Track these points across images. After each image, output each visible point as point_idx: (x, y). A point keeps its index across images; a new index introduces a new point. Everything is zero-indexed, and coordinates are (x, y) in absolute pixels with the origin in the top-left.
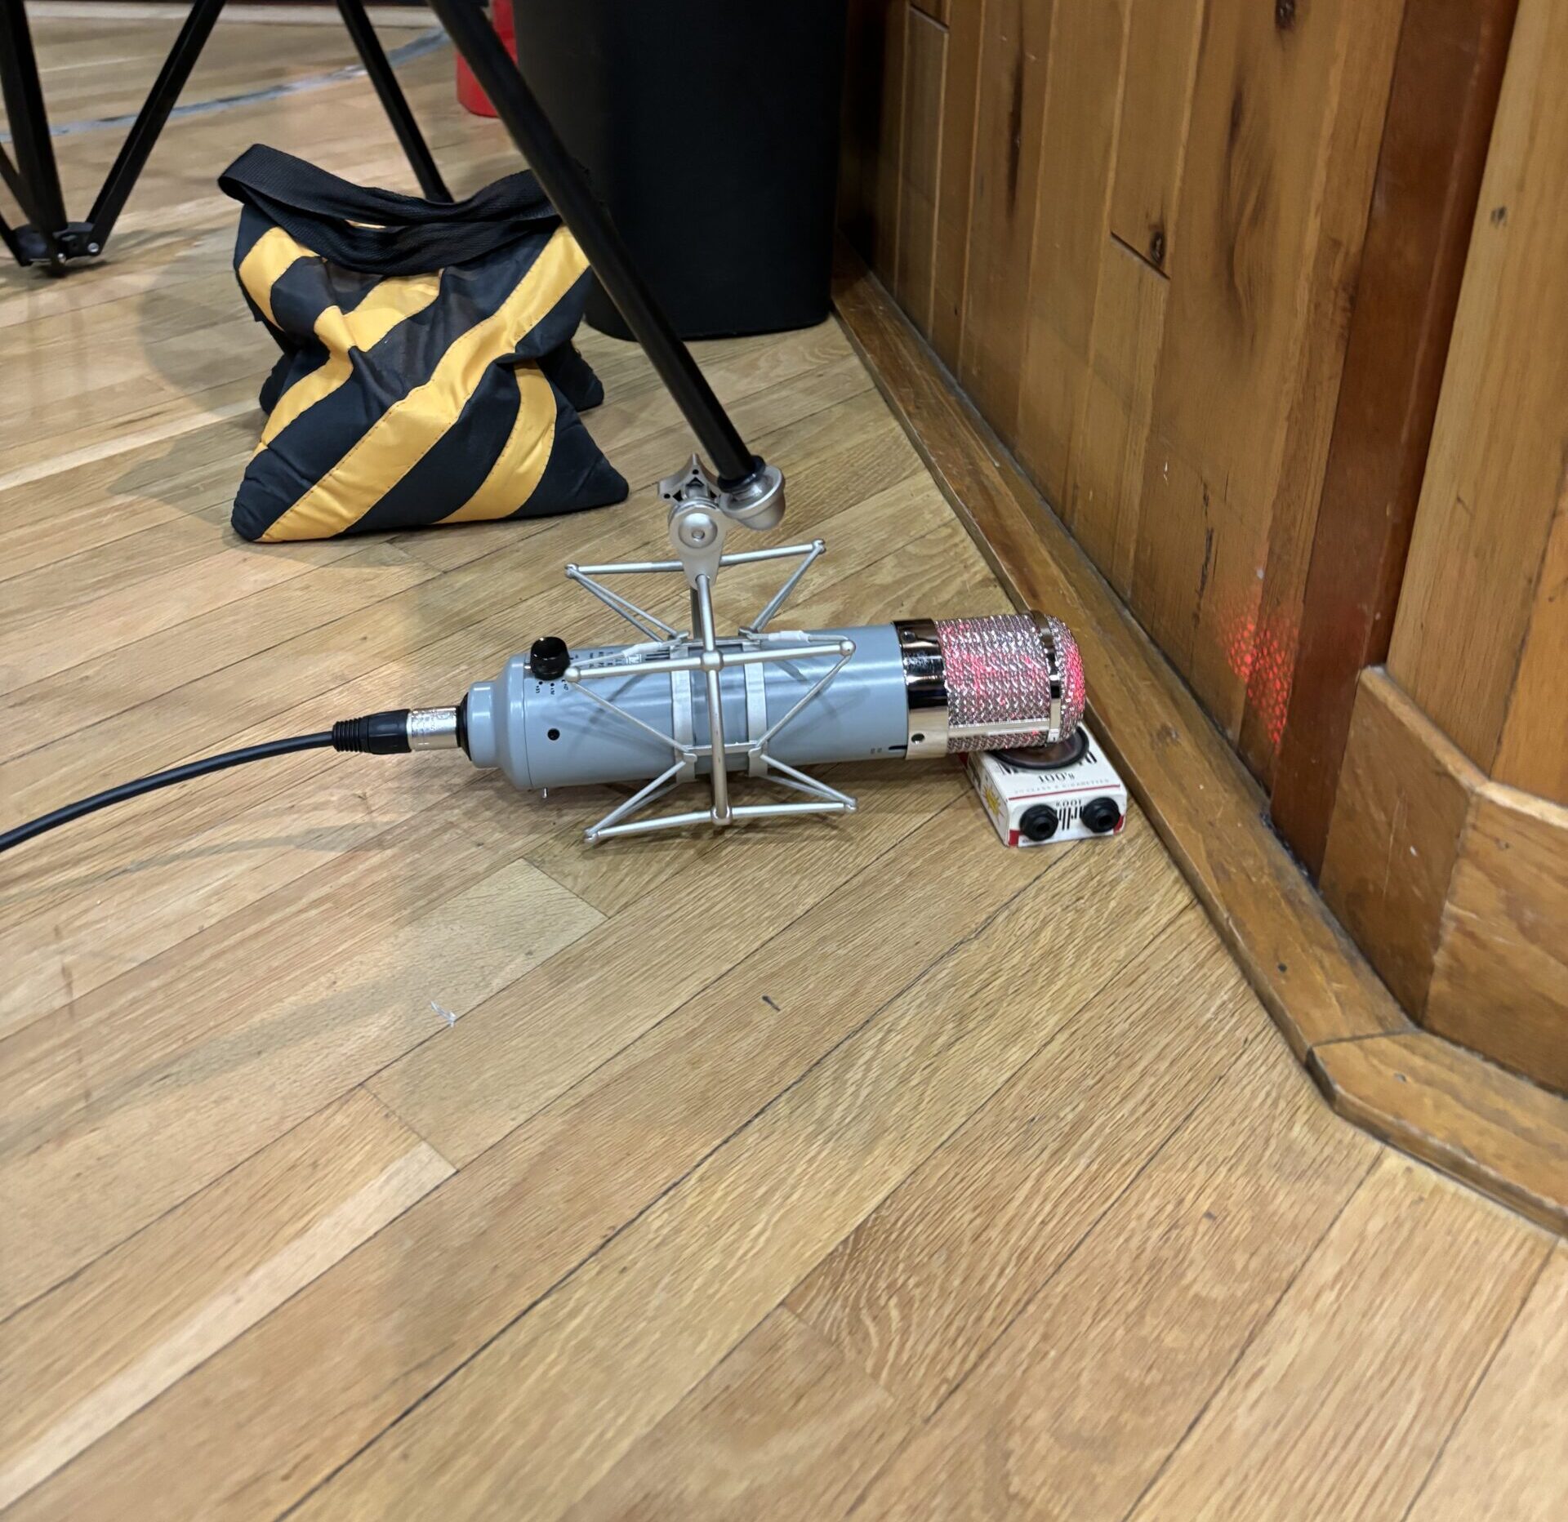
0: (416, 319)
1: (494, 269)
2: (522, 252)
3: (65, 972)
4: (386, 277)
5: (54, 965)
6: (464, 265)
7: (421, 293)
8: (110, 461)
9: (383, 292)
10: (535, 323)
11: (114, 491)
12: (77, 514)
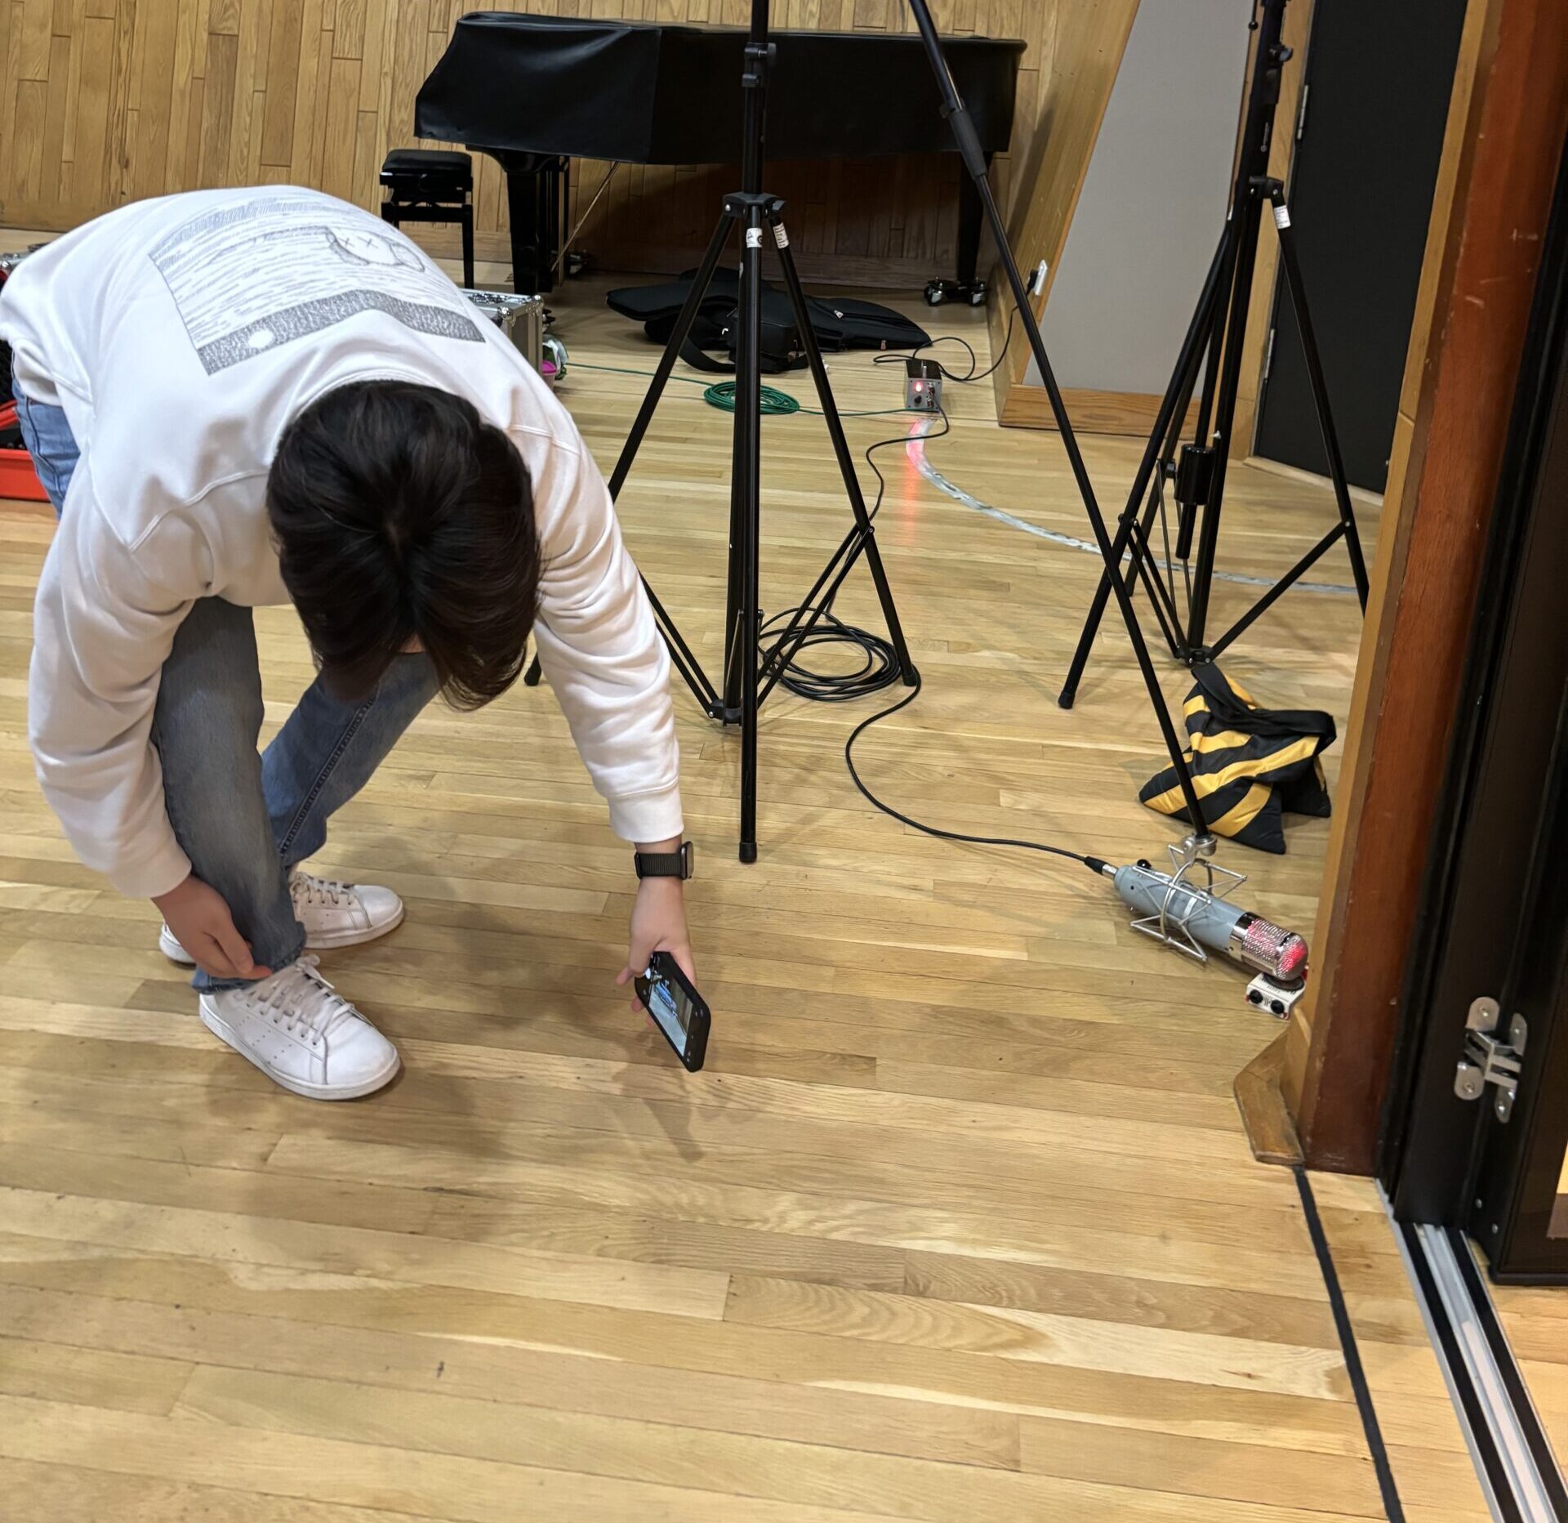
0: (1231, 749)
1: (1272, 742)
2: (1286, 741)
3: (991, 879)
4: (1231, 729)
5: (990, 876)
6: (1262, 736)
7: (1240, 740)
8: (1130, 754)
9: (1226, 734)
10: (1272, 769)
11: (1121, 765)
12: (1102, 767)
